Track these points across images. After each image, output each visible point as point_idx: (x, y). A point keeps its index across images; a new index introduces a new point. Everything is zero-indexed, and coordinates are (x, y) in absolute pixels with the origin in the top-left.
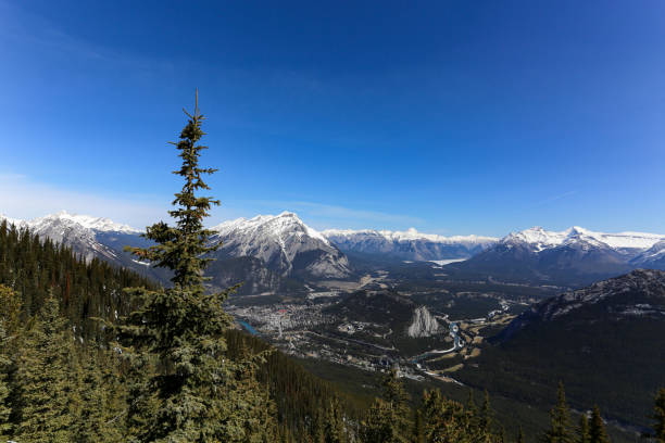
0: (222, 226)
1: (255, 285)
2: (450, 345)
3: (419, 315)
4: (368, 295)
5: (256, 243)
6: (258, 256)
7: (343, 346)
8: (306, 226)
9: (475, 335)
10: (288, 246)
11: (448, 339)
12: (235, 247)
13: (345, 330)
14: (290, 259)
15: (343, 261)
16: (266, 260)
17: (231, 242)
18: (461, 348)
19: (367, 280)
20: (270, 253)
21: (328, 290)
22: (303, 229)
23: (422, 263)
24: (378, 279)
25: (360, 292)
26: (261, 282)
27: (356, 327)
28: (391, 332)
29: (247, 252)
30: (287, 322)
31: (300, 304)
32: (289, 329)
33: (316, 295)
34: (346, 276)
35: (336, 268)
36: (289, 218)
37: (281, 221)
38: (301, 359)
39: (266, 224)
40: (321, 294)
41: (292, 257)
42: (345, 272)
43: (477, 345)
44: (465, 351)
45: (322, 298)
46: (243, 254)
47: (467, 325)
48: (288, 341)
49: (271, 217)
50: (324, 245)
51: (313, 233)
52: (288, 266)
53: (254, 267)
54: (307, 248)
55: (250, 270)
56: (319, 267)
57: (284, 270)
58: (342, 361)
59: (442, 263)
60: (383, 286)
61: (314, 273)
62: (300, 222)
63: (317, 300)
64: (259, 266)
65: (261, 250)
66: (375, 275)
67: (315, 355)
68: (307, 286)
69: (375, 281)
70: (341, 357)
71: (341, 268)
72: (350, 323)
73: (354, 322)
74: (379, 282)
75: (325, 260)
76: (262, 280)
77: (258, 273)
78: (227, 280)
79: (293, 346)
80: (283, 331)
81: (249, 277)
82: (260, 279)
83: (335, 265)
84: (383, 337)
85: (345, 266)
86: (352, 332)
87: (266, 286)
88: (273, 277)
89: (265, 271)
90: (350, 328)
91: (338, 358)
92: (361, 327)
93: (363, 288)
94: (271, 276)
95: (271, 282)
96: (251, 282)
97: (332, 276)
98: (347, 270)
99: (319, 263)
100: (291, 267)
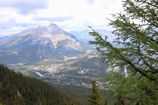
1: (40, 57)
4: (89, 58)
5: (39, 38)
6: (41, 44)
7: (79, 79)
10: (54, 39)
12: (30, 41)
13: (80, 73)
14: (55, 44)
15: (78, 44)
16: (45, 45)
17: (28, 38)
19: (89, 51)
25: (86, 56)
26: (43, 55)
27: (85, 71)
28: (100, 72)
29: (36, 43)
30: (55, 71)
31: (60, 63)
32: (57, 74)
33: (67, 59)
35: (75, 46)
40: (70, 58)
42: (80, 49)
45: (70, 60)
46: (34, 43)
48: (56, 79)
52: (54, 48)
53: (39, 49)
55: (38, 50)
56: (68, 47)
58: (79, 85)
61: (66, 49)
63: (68, 61)
64: (42, 48)
65: (42, 41)
67: (68, 84)
68: (63, 56)
69: (92, 51)
70: (79, 83)
71: (77, 47)
72: (82, 69)
73: (84, 69)
74: (94, 52)
75: (70, 44)
76: (44, 54)
77: (42, 51)
78: (28, 55)
79: (59, 81)
80: (54, 75)
81: (37, 53)
82: (43, 54)
83: (75, 45)
84: (96, 74)
85: (79, 46)
86: (83, 73)
87: (46, 56)
88: (48, 52)
89: (44, 50)
90: (82, 71)
91: (78, 84)
92: (87, 71)
93: (87, 54)
94: (47, 52)
95: (48, 55)
96: (39, 55)
97: (74, 51)
98: (80, 48)
99: (68, 45)
100: (56, 47)
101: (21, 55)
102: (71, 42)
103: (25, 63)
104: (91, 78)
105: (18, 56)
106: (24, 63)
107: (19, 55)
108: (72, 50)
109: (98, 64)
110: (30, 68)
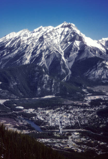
0: (8, 37)
1: (39, 89)
5: (38, 52)
6: (40, 64)
8: (83, 36)
10: (67, 54)
14: (69, 66)
16: (48, 67)
17: (16, 51)
20: (50, 60)
21: (104, 94)
22: (81, 39)
29: (31, 60)
32: (68, 127)
33: (93, 98)
36: (67, 29)
37: (60, 32)
40: (97, 97)
41: (71, 64)
46: (27, 62)
49: (51, 28)
50: (100, 53)
51: (90, 42)
52: (67, 73)
53: (37, 73)
54: (84, 56)
57: (64, 76)
61: (91, 78)
62: (78, 32)
63: (94, 103)
64: (41, 73)
65: (43, 59)
68: (84, 90)
75: (101, 67)
76: (44, 85)
78: (14, 85)
80: (63, 129)
87: (48, 89)
88: (54, 82)
89: (47, 77)
94: (52, 81)
95: (53, 86)
99: (96, 69)
100: (70, 73)
102: (104, 62)
108: (104, 79)
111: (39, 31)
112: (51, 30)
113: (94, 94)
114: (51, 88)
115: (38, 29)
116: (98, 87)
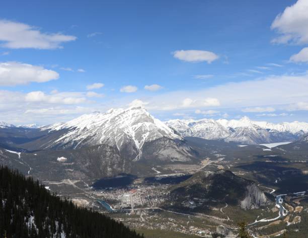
1: (109, 169)
2: (276, 214)
3: (250, 191)
4: (207, 175)
6: (111, 144)
7: (185, 218)
9: (297, 205)
10: (137, 135)
11: (274, 210)
12: (91, 137)
13: (188, 206)
14: (139, 146)
16: (119, 147)
18: (285, 217)
19: (206, 162)
21: (174, 172)
22: (150, 120)
23: (253, 146)
24: (217, 162)
25: (200, 172)
26: (115, 167)
27: (196, 202)
28: (227, 205)
29: (103, 141)
30: (138, 200)
31: (149, 184)
32: (139, 206)
34: (189, 159)
35: (179, 152)
36: (138, 111)
37: (131, 112)
38: (150, 230)
39: (117, 116)
40: (166, 175)
41: (141, 145)
42: (187, 157)
43: (298, 214)
44: (288, 218)
46: (100, 142)
47: (291, 198)
48: (139, 216)
49: (121, 110)
52: (138, 153)
54: (154, 136)
55: (105, 157)
56: (165, 153)
57: (135, 155)
58: (184, 231)
59: (271, 146)
60: (220, 167)
61: (161, 157)
62: (148, 114)
66: (213, 158)
67: (162, 227)
68: (153, 169)
69: (213, 163)
70: (184, 227)
71: (184, 153)
72: (192, 199)
73: (195, 199)
74: (217, 164)
75: (169, 146)
76: (116, 165)
77: (112, 159)
78: (86, 165)
79: (143, 220)
80: (134, 208)
81: (104, 162)
82: (114, 164)
83: (178, 150)
84: (220, 210)
85: (187, 151)
86: (193, 207)
87: (120, 169)
88: (125, 162)
89: (118, 157)
90: (192, 203)
91: (182, 228)
92: (201, 202)
93: (203, 169)
94: (123, 161)
95: (124, 166)
96: (106, 166)
97: (176, 160)
98: (189, 155)
99: (165, 149)
100: (141, 153)
101: (73, 163)
103: (78, 179)
104: (208, 218)
105: (66, 166)
106: (76, 181)
107: (67, 164)
108: (172, 158)
109: (225, 189)
110: (87, 191)
111: (111, 112)
112: (122, 112)
113: (163, 172)
114: (122, 168)
115: (109, 111)
116: (169, 165)
